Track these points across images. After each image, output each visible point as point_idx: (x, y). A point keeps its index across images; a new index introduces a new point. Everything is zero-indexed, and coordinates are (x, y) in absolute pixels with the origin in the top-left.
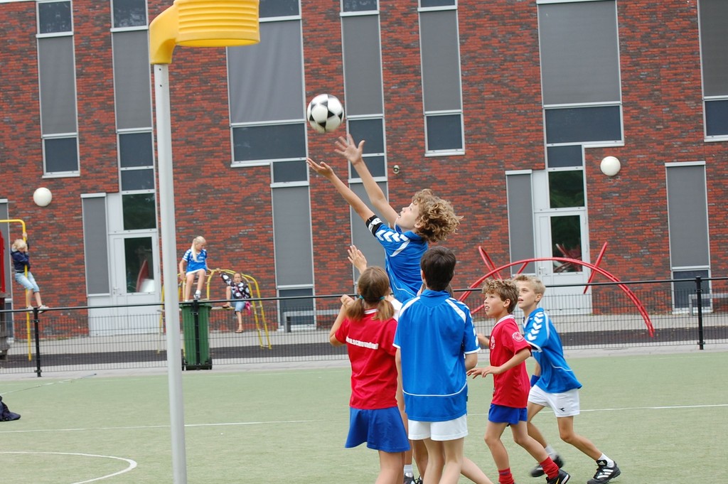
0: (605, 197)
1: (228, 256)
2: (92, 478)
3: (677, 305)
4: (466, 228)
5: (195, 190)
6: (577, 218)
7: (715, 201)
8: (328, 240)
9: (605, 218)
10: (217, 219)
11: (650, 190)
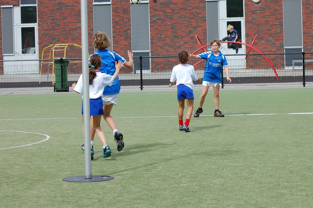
0: (253, 12)
1: (71, 37)
2: (31, 143)
3: (287, 65)
4: (186, 26)
5: (56, 5)
6: (240, 22)
7: (306, 16)
8: (120, 30)
9: (253, 23)
10: (66, 19)
11: (275, 10)
